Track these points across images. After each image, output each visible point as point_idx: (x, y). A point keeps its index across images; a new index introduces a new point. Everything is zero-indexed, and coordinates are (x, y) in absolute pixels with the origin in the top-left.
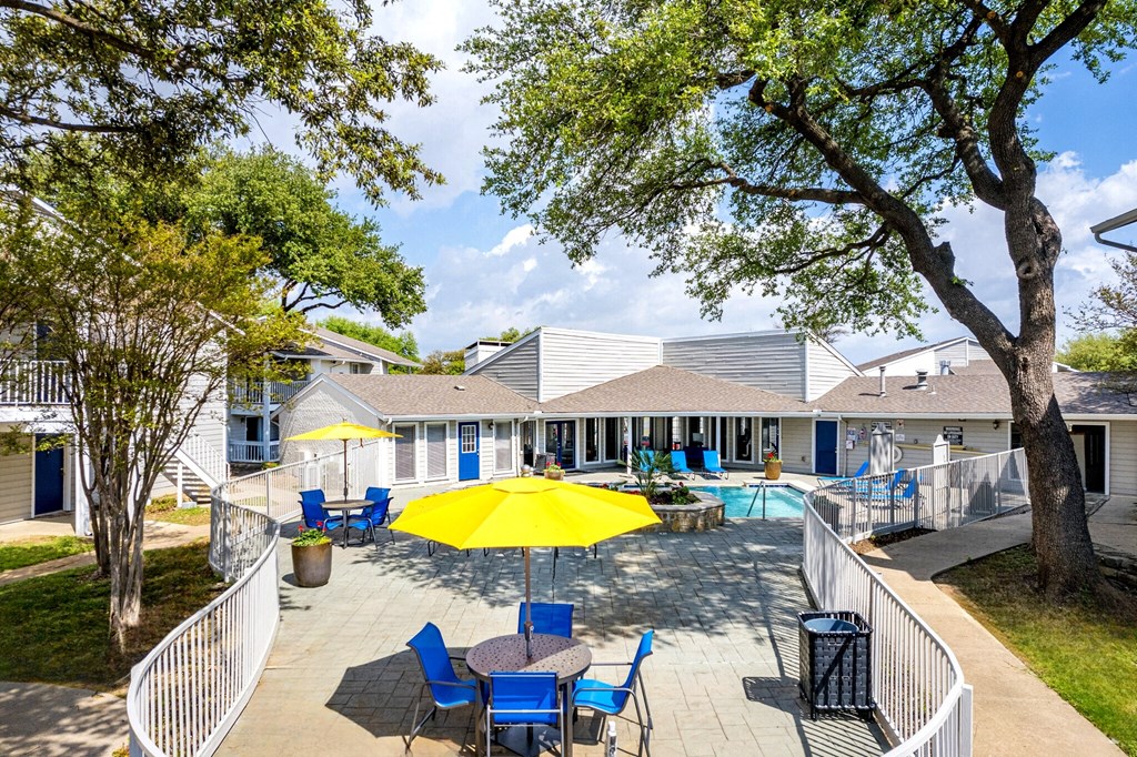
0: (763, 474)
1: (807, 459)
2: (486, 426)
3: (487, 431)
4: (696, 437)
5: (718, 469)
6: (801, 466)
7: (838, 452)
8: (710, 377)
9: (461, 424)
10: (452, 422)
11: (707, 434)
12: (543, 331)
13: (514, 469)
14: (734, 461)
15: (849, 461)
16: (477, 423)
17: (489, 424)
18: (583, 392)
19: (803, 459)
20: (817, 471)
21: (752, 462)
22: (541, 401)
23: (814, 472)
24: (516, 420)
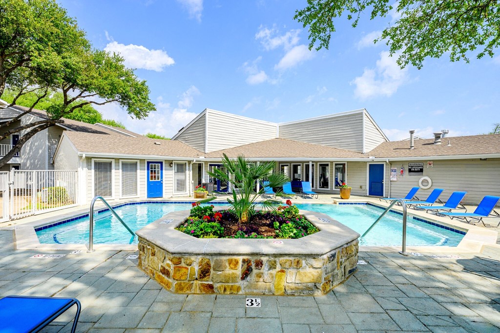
0: (339, 196)
1: (363, 187)
2: (168, 165)
3: (169, 168)
4: (296, 176)
5: (310, 192)
6: (360, 191)
7: (384, 183)
8: (305, 142)
9: (148, 163)
10: (142, 161)
11: (303, 174)
12: (208, 111)
13: (188, 192)
14: (318, 188)
15: (392, 188)
16: (161, 163)
17: (170, 163)
18: (232, 149)
19: (361, 187)
20: (369, 195)
21: (329, 189)
22: (206, 152)
23: (368, 195)
24: (190, 162)
